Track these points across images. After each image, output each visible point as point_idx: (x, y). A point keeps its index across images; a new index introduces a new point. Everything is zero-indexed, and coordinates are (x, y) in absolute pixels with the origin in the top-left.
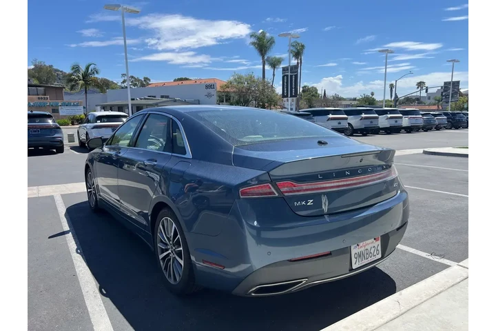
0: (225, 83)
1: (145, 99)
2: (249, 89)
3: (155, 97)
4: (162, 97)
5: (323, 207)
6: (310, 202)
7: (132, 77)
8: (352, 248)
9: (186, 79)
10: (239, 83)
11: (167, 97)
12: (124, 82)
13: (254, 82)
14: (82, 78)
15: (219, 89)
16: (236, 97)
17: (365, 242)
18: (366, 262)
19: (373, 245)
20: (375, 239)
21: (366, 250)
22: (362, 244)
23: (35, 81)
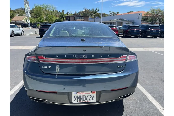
0: (146, 13)
1: (114, 20)
2: (157, 15)
3: (117, 19)
4: (120, 19)
5: (56, 71)
6: (50, 67)
7: (113, 12)
8: (73, 93)
9: (132, 12)
10: (152, 12)
11: (122, 19)
12: (110, 14)
13: (160, 11)
14: (94, 13)
15: (143, 15)
16: (150, 19)
17: (83, 92)
18: (83, 101)
19: (90, 95)
20: (91, 92)
21: (84, 96)
22: (80, 92)
23: (82, 15)
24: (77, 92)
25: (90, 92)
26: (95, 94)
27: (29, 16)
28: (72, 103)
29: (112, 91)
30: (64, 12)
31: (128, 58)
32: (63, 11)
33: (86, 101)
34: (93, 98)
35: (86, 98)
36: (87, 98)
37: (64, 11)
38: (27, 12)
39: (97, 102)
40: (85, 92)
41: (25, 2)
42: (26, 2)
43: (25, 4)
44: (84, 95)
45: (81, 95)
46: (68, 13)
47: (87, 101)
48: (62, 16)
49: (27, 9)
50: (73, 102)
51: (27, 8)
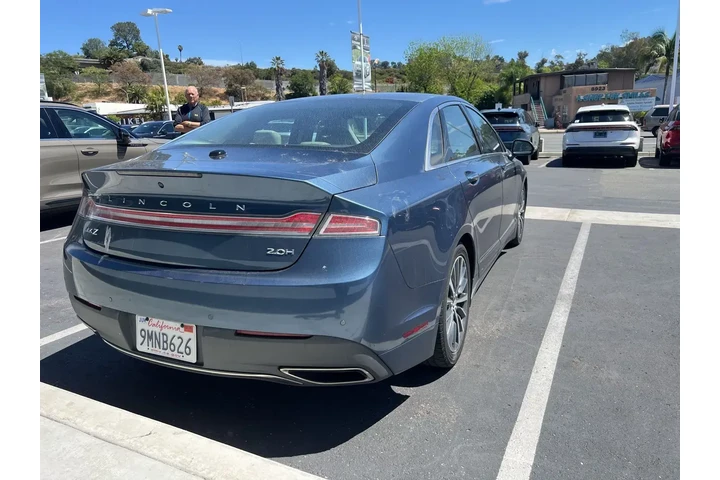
5: (105, 243)
8: (138, 318)
14: (664, 52)
17: (161, 321)
18: (161, 353)
19: (178, 334)
20: (182, 326)
21: (163, 334)
22: (155, 321)
23: (604, 66)
24: (147, 319)
25: (178, 325)
26: (193, 335)
27: (365, 86)
28: (134, 350)
29: (238, 334)
30: (526, 59)
31: (326, 225)
32: (523, 56)
33: (168, 354)
34: (186, 347)
35: (169, 342)
36: (171, 344)
37: (526, 55)
38: (359, 75)
39: (199, 364)
40: (166, 323)
41: (354, 39)
42: (359, 40)
43: (355, 47)
44: (164, 331)
45: (157, 330)
46: (544, 62)
47: (171, 353)
48: (511, 79)
49: (359, 63)
50: (140, 348)
51: (360, 60)
